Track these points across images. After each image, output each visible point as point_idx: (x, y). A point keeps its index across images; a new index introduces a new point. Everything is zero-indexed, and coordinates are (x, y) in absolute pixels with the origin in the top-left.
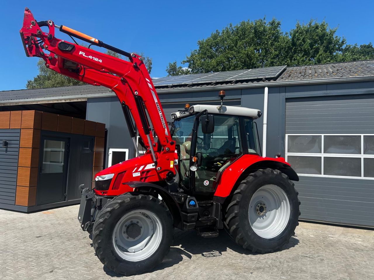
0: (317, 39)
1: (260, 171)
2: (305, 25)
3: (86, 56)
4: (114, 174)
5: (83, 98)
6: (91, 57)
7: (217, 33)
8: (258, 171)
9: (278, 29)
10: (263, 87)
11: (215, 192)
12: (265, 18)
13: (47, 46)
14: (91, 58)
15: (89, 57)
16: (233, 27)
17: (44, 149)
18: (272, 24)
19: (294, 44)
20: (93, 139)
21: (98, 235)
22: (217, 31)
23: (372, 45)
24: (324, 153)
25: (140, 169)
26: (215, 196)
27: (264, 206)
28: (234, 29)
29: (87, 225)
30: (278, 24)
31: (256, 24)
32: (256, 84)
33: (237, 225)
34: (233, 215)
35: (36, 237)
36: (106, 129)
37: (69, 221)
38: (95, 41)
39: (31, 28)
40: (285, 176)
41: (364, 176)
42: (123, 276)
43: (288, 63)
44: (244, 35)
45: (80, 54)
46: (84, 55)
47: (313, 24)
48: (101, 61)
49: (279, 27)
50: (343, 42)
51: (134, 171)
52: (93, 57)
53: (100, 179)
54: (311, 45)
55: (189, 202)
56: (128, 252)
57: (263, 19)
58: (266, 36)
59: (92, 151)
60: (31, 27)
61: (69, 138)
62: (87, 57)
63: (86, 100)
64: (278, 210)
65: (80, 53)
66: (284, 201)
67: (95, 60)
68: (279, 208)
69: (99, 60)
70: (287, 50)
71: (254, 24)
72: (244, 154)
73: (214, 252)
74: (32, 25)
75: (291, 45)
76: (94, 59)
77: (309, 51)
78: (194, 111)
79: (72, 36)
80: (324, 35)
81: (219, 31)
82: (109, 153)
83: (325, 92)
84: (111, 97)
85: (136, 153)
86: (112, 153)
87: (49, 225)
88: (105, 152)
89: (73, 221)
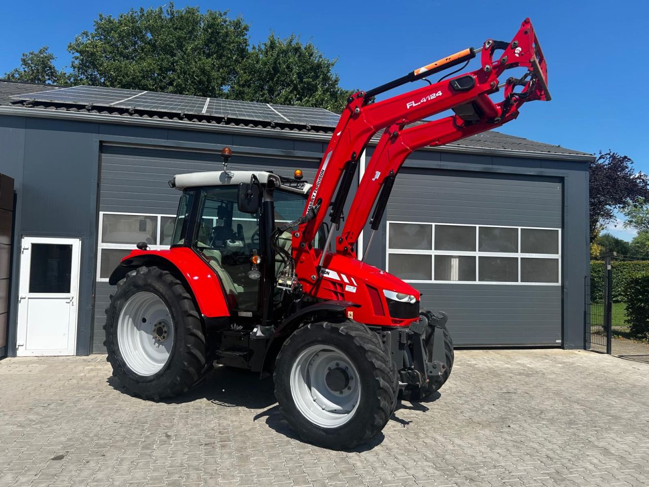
2: (283, 42)
9: (245, 37)
18: (237, 25)
19: (276, 69)
24: (435, 249)
30: (246, 29)
36: (15, 191)
47: (294, 44)
49: (246, 34)
82: (23, 247)
83: (439, 162)
84: (26, 117)
85: (98, 248)
86: (30, 247)
87: (15, 428)
88: (12, 245)
89: (57, 411)
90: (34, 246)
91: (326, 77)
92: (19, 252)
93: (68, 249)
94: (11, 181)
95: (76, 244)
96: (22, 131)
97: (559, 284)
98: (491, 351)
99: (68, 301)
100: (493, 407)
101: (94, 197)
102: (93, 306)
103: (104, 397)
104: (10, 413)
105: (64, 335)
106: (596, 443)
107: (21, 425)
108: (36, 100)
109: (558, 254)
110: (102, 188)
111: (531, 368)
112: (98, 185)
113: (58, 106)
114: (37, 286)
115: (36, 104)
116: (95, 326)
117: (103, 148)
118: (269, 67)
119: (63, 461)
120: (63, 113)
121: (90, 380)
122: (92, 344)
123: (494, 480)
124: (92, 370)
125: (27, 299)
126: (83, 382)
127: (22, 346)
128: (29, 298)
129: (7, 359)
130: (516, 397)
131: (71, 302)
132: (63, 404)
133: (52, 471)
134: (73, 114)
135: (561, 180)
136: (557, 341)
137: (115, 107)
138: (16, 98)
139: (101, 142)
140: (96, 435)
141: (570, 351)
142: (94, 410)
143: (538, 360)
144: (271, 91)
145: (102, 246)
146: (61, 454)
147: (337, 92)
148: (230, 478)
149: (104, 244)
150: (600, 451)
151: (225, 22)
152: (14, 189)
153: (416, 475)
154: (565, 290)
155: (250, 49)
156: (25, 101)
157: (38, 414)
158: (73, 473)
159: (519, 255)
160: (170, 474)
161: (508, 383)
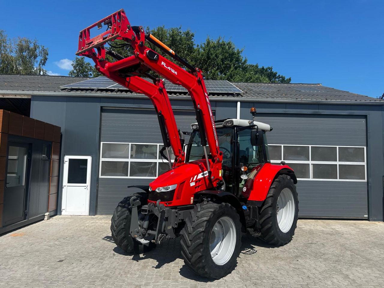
0: (227, 56)
1: (280, 177)
2: (214, 41)
3: (166, 67)
4: (177, 185)
6: (169, 68)
9: (192, 40)
10: (236, 102)
11: (249, 197)
12: (180, 28)
13: (138, 53)
14: (170, 69)
15: (168, 68)
18: (187, 34)
19: (208, 58)
20: (50, 145)
24: (284, 159)
25: (194, 179)
26: (248, 201)
29: (160, 238)
30: (193, 36)
31: (173, 32)
34: (269, 215)
38: (172, 52)
39: (127, 32)
41: (312, 178)
45: (162, 64)
46: (165, 66)
47: (221, 42)
48: (176, 73)
49: (193, 39)
50: (245, 61)
51: (190, 181)
52: (171, 69)
53: (163, 190)
54: (223, 61)
58: (183, 46)
59: (49, 158)
60: (127, 31)
61: (31, 144)
62: (167, 68)
63: (30, 98)
64: (284, 209)
67: (173, 71)
68: (285, 207)
69: (175, 71)
70: (203, 62)
71: (171, 32)
72: (265, 163)
74: (128, 29)
75: (206, 57)
78: (233, 124)
80: (233, 54)
82: (65, 161)
83: (285, 110)
84: (67, 97)
85: (100, 160)
86: (68, 160)
87: (47, 247)
88: (60, 159)
89: (69, 241)
90: (70, 160)
91: (238, 60)
92: (63, 163)
93: (86, 160)
94: (60, 128)
95: (89, 159)
96: (65, 103)
97: (366, 180)
98: (319, 221)
99: (85, 187)
100: (296, 250)
101: (98, 135)
102: (97, 190)
103: (93, 235)
104: (47, 241)
105: (84, 205)
106: (344, 272)
107: (50, 246)
108: (72, 88)
109: (364, 162)
110: (102, 130)
111: (337, 231)
112: (100, 129)
113: (82, 90)
114: (71, 180)
115: (72, 90)
116: (98, 201)
117: (102, 110)
118: (205, 57)
119: (62, 263)
120: (83, 94)
121: (90, 227)
122: (97, 210)
123: (268, 285)
124: (93, 222)
125: (66, 186)
126: (86, 228)
127: (64, 210)
129: (57, 216)
130: (314, 246)
131: (87, 188)
132: (73, 238)
133: (56, 266)
134: (88, 94)
135: (365, 117)
136: (365, 216)
137: (109, 89)
138: (62, 87)
139: (101, 107)
140: (81, 252)
141: (373, 222)
142: (86, 241)
143: (346, 227)
144: (206, 70)
145: (102, 159)
146: (62, 259)
147: (247, 67)
148: (134, 275)
149: (103, 159)
150: (343, 276)
151: (180, 33)
152: (61, 132)
153: (227, 280)
154: (369, 184)
155: (195, 47)
156: (66, 89)
157: (60, 241)
158: (65, 268)
159: (338, 163)
160: (107, 271)
161: (315, 238)
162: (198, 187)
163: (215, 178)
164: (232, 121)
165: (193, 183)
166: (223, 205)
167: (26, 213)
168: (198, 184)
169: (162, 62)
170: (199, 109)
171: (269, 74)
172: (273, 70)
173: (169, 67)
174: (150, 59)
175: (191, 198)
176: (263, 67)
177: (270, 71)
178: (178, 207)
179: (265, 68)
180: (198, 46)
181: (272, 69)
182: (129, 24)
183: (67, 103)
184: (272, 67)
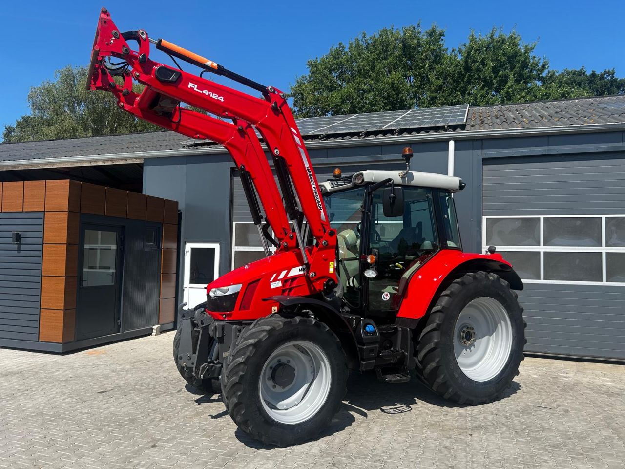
0: (504, 61)
2: (483, 37)
3: (199, 91)
4: (241, 285)
5: (136, 158)
6: (206, 92)
7: (340, 47)
8: (465, 276)
9: (441, 43)
10: (447, 141)
11: (398, 311)
12: (419, 24)
13: (138, 74)
14: (207, 94)
15: (204, 92)
16: (368, 37)
17: (85, 245)
18: (431, 33)
19: (467, 68)
20: (159, 228)
21: (237, 383)
22: (340, 44)
23: (586, 71)
24: (545, 245)
26: (398, 317)
27: (472, 331)
28: (369, 42)
29: (203, 369)
30: (441, 34)
31: (405, 34)
32: (432, 135)
33: (438, 362)
35: (98, 392)
36: (179, 211)
37: (138, 365)
38: (212, 65)
39: (112, 43)
40: (504, 283)
41: (607, 281)
42: (275, 448)
43: (458, 100)
44: (386, 51)
45: (189, 87)
46: (195, 89)
47: (496, 37)
48: (222, 99)
49: (443, 40)
50: (544, 66)
51: (272, 280)
52: (210, 93)
53: (219, 293)
54: (495, 71)
55: (364, 328)
56: (277, 409)
57: (416, 26)
58: (422, 54)
59: (159, 247)
60: (112, 41)
62: (201, 92)
63: (142, 162)
64: (491, 337)
65: (190, 85)
66: (502, 321)
67: (213, 97)
68: (494, 333)
69: (219, 97)
70: (457, 78)
71: (402, 34)
72: (440, 250)
73: (397, 405)
74: (113, 38)
75: (462, 69)
76: (211, 96)
77: (491, 81)
78: (363, 180)
79: (173, 56)
80: (516, 54)
81: (343, 45)
82: (186, 251)
84: (187, 156)
85: (233, 250)
86: (190, 250)
88: (179, 249)
90: (193, 250)
91: (525, 65)
92: (184, 254)
93: (213, 250)
94: (177, 203)
95: (217, 247)
96: (184, 166)
100: (490, 417)
101: (228, 211)
107: (114, 371)
108: (196, 142)
110: (234, 204)
112: (231, 202)
114: (194, 279)
115: (196, 145)
117: (234, 172)
118: (460, 68)
119: (101, 395)
120: (207, 150)
125: (188, 288)
128: (190, 288)
130: (541, 413)
133: (88, 399)
134: (214, 149)
138: (184, 143)
139: (232, 168)
140: (142, 383)
145: (235, 248)
146: (107, 390)
147: (552, 76)
149: (237, 247)
151: (419, 33)
152: (179, 209)
155: (448, 54)
158: (96, 402)
160: (141, 413)
161: (566, 398)
162: (290, 290)
163: (318, 276)
164: (362, 174)
165: (277, 282)
166: (296, 321)
167: (119, 324)
168: (289, 285)
169: (190, 84)
170: (277, 156)
171: (607, 85)
172: (616, 76)
173: (204, 90)
174: (162, 82)
175: (273, 308)
176: (593, 71)
177: (609, 78)
178: (243, 322)
179: (598, 73)
180: (453, 51)
181: (613, 73)
182: (115, 28)
183: (188, 165)
184: (613, 71)
